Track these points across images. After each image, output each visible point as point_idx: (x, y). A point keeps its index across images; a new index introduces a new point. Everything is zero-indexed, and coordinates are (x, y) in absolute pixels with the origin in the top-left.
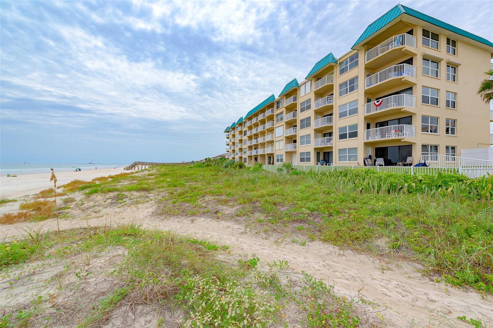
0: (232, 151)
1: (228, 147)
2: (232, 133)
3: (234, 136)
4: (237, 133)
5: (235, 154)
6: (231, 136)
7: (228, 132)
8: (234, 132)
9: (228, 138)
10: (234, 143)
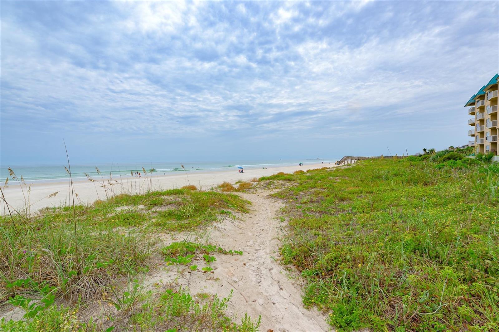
0: (478, 134)
1: (474, 128)
2: (479, 104)
3: (482, 109)
4: (487, 103)
5: (485, 138)
6: (477, 111)
7: (473, 104)
8: (483, 103)
9: (473, 114)
10: (482, 121)
